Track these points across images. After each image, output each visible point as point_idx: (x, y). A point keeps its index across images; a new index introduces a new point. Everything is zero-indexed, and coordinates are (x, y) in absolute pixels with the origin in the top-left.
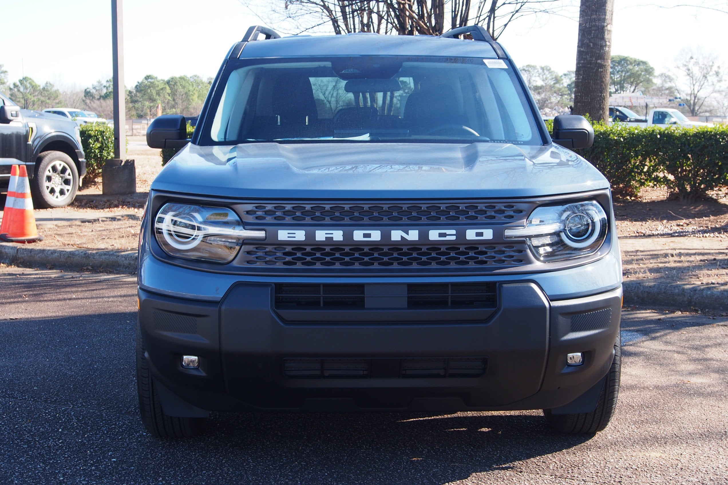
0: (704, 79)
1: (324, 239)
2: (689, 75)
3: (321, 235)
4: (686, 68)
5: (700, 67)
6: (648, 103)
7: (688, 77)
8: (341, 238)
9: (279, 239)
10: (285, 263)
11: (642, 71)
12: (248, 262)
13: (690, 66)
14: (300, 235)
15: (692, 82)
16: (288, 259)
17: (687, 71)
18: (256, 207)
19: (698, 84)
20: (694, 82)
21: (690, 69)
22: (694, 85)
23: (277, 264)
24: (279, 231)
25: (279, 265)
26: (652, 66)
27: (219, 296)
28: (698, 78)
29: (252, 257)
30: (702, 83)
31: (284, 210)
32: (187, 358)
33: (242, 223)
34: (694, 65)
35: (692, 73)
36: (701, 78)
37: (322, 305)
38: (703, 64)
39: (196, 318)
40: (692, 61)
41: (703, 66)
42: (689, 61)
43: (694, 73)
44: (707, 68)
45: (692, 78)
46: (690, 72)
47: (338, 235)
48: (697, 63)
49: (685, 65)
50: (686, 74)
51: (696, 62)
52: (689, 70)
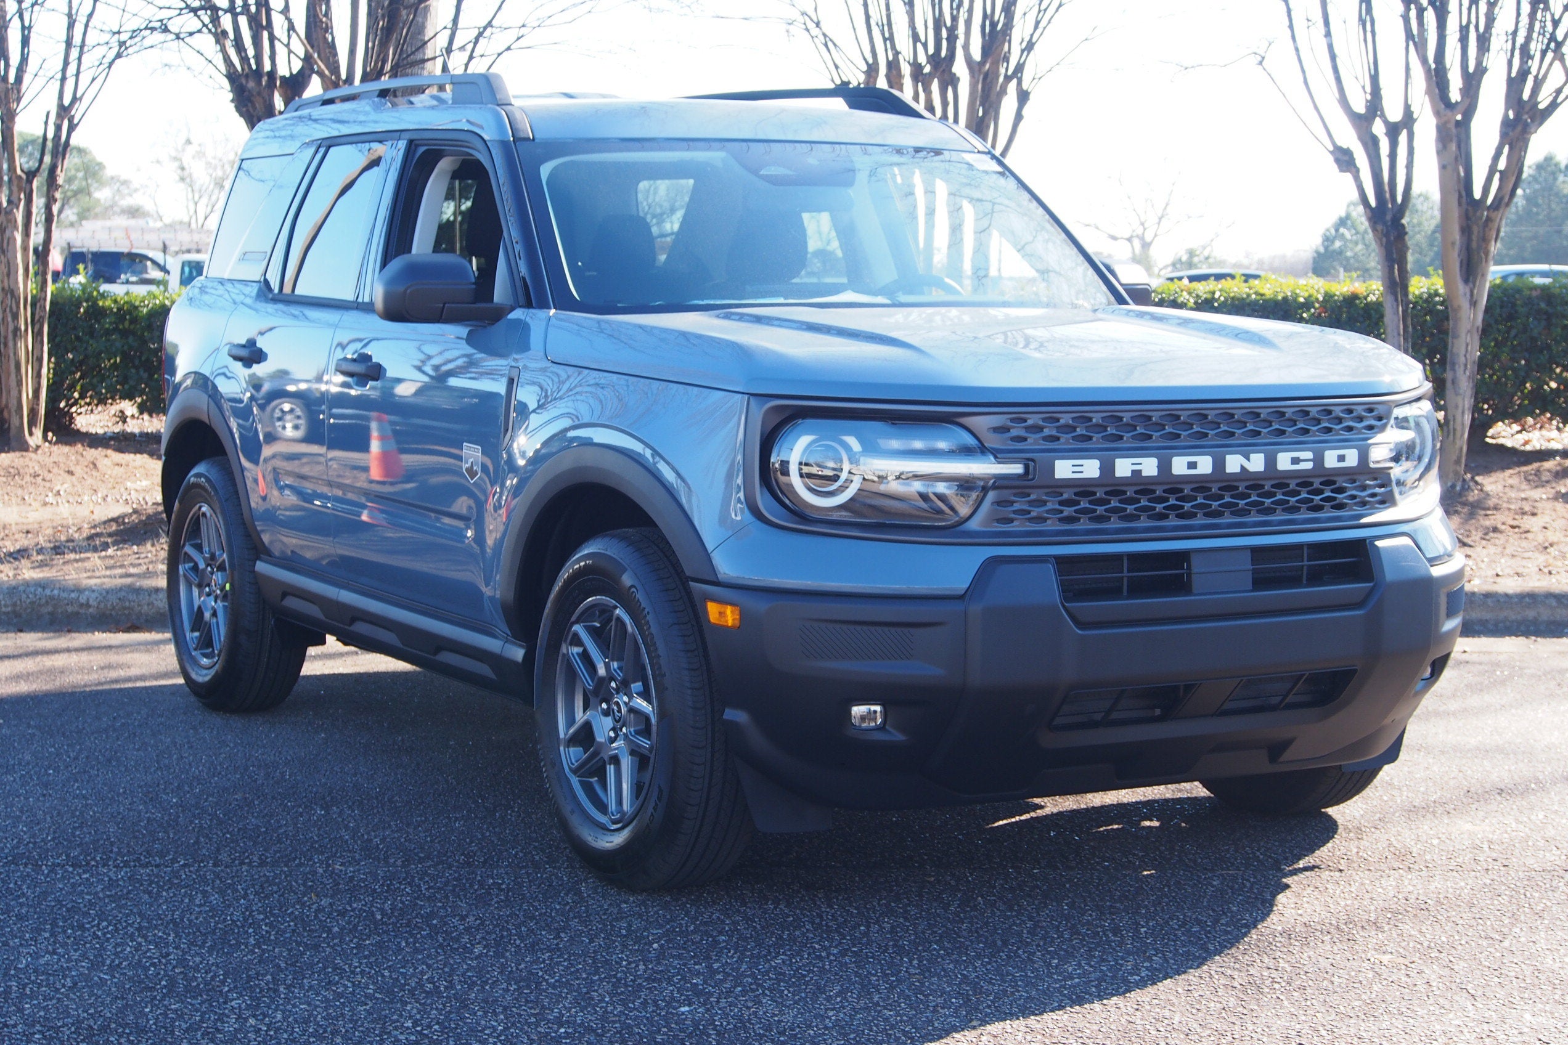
0: (216, 191)
1: (1129, 475)
2: (182, 179)
3: (1123, 468)
4: (177, 164)
5: (208, 164)
6: (167, 243)
7: (182, 185)
8: (1153, 472)
9: (1057, 476)
10: (1062, 520)
11: (78, 170)
12: (998, 521)
13: (187, 161)
14: (1091, 469)
15: (190, 196)
16: (1068, 511)
17: (179, 171)
18: (1012, 420)
19: (204, 200)
20: (196, 198)
21: (186, 166)
22: (196, 204)
23: (1049, 522)
24: (1057, 462)
25: (1052, 525)
26: (99, 159)
27: (961, 584)
28: (204, 188)
29: (1008, 511)
30: (214, 198)
31: (1057, 424)
32: (858, 710)
33: (981, 450)
34: (193, 157)
35: (190, 175)
36: (212, 186)
37: (1125, 593)
38: (215, 158)
39: (911, 630)
40: (191, 150)
41: (213, 161)
42: (183, 150)
43: (195, 176)
44: (223, 166)
45: (191, 186)
46: (186, 173)
47: (1149, 467)
48: (201, 154)
49: (175, 159)
50: (178, 178)
51: (198, 153)
52: (183, 169)
